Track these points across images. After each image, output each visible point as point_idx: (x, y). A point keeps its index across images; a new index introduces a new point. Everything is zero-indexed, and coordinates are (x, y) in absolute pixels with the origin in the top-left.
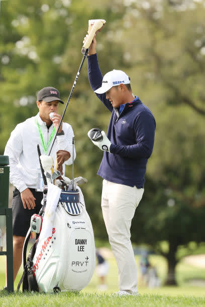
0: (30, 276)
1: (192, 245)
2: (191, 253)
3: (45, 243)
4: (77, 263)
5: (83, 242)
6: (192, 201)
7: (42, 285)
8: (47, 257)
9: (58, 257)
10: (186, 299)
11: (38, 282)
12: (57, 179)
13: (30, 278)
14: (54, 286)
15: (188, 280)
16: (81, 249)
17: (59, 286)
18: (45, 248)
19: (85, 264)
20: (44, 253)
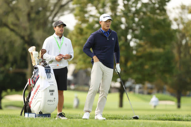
0: (27, 107)
1: (9, 90)
2: (8, 94)
3: (35, 91)
4: (50, 101)
5: (53, 91)
6: (9, 70)
7: (34, 111)
8: (36, 98)
9: (41, 98)
10: (6, 115)
11: (31, 110)
12: (42, 62)
13: (28, 108)
14: (40, 111)
15: (7, 106)
16: (52, 94)
17: (41, 111)
18: (35, 94)
19: (53, 101)
20: (35, 96)
